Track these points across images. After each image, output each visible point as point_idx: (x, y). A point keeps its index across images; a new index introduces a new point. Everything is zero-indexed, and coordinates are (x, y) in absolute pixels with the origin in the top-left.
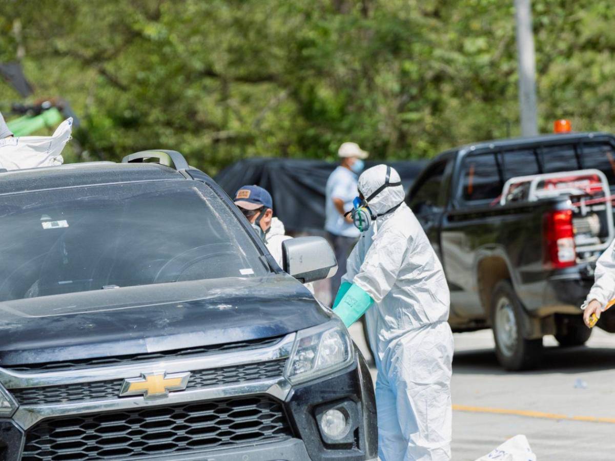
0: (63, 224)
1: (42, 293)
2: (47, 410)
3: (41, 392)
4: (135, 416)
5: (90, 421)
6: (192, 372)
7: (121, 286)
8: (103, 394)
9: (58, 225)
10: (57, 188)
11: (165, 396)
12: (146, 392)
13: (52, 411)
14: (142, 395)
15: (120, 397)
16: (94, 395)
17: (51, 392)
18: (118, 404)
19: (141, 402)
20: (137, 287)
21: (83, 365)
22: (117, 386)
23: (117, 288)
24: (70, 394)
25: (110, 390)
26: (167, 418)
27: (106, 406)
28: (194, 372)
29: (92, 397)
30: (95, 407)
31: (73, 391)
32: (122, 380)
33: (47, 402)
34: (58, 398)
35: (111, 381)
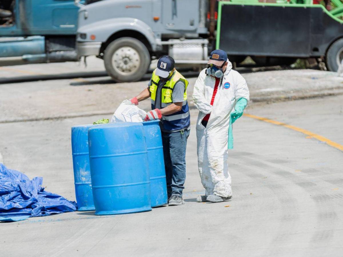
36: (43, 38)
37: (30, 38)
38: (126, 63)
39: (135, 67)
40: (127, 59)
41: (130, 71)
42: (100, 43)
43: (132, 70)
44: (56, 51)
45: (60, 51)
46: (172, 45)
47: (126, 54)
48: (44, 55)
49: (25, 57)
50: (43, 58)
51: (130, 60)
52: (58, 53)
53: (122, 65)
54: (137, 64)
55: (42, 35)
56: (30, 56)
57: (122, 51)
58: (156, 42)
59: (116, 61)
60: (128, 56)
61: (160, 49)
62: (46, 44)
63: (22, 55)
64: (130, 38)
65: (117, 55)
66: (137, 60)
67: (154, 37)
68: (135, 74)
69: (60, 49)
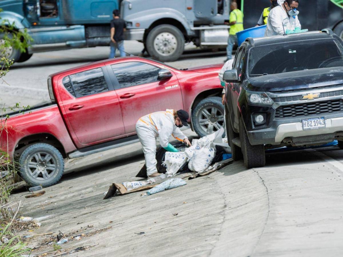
0: (295, 51)
1: (287, 71)
2: (281, 103)
3: (280, 99)
4: (305, 105)
5: (293, 106)
6: (320, 93)
7: (309, 69)
8: (296, 99)
9: (293, 52)
10: (284, 43)
11: (313, 99)
12: (308, 98)
13: (283, 103)
14: (307, 99)
15: (301, 100)
16: (294, 99)
17: (282, 99)
18: (300, 102)
19: (307, 101)
20: (314, 69)
21: (291, 91)
22: (300, 97)
23: (307, 70)
24: (287, 99)
25: (298, 98)
26: (314, 105)
27: (297, 102)
28: (321, 93)
29: (293, 100)
30: (294, 103)
31: (288, 98)
32: (302, 95)
33: (281, 101)
34: (290, 100)
35: (299, 96)
36: (83, 27)
37: (72, 27)
38: (165, 45)
39: (173, 49)
40: (167, 42)
41: (169, 52)
42: (144, 29)
43: (170, 51)
44: (94, 38)
45: (97, 37)
46: (204, 30)
47: (165, 39)
48: (84, 41)
49: (68, 43)
50: (84, 43)
51: (169, 43)
52: (95, 39)
53: (162, 47)
54: (175, 46)
55: (82, 25)
56: (72, 42)
57: (162, 35)
58: (190, 28)
59: (157, 44)
60: (167, 40)
61: (193, 34)
62: (86, 31)
63: (65, 41)
64: (169, 25)
65: (158, 39)
66: (175, 43)
67: (188, 23)
68: (173, 55)
69: (98, 36)
